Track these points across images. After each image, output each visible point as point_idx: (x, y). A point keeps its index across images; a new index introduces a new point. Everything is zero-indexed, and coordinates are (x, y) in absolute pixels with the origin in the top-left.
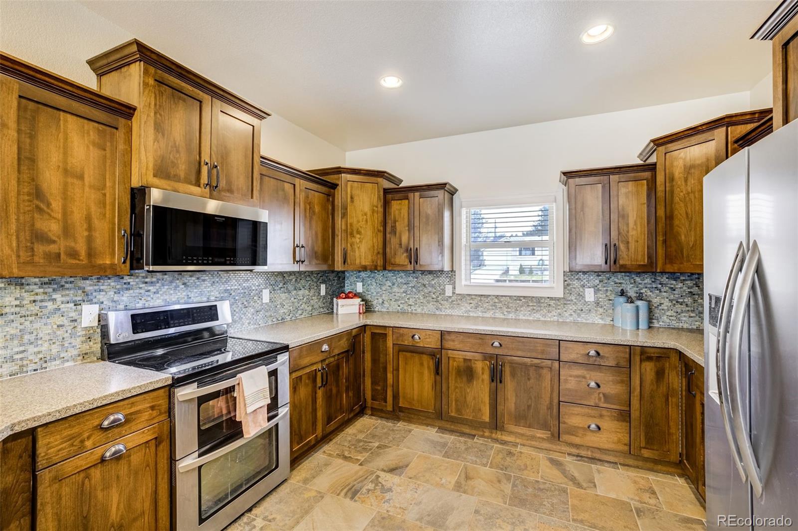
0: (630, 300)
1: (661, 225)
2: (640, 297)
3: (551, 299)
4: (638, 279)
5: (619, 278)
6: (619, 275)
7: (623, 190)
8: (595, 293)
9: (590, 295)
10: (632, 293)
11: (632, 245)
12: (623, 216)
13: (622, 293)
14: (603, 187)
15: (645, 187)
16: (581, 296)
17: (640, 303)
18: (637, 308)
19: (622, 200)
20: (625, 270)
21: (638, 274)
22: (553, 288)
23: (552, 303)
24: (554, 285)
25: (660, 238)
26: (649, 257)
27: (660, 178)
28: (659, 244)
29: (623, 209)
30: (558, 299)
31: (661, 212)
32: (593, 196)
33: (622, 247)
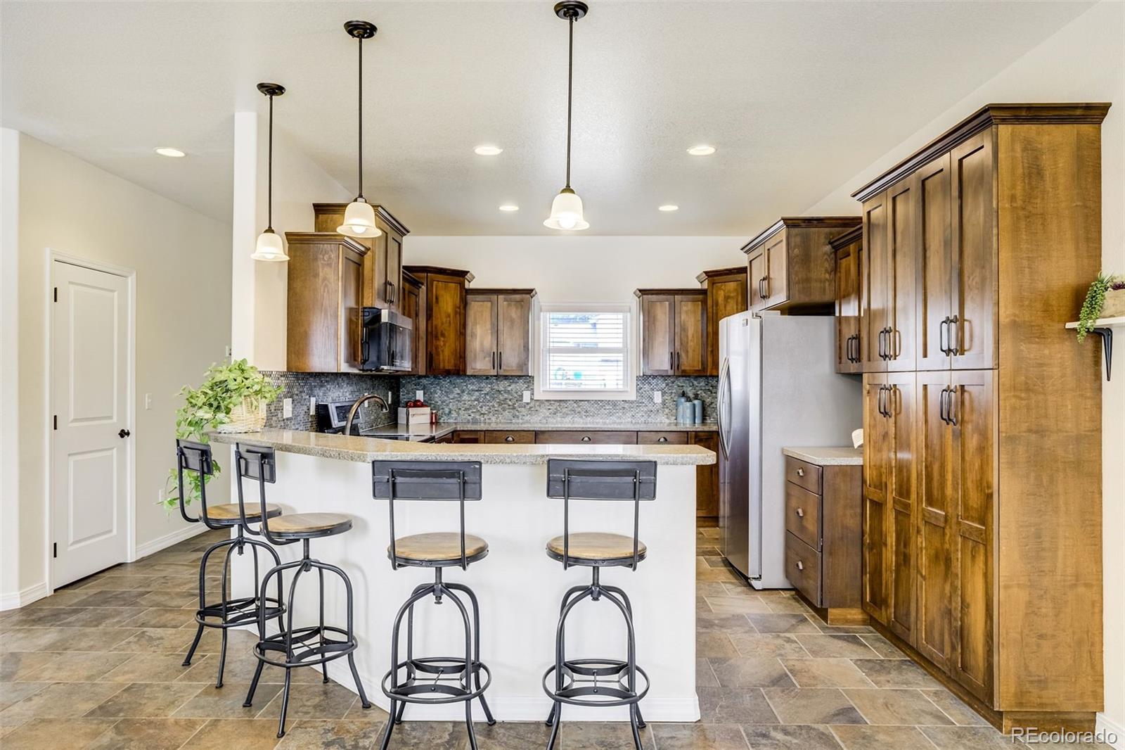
0: (689, 400)
1: (710, 339)
2: (696, 397)
3: (626, 402)
4: (695, 383)
5: (681, 382)
6: (682, 379)
7: (684, 308)
8: (663, 396)
9: (658, 397)
10: (691, 396)
11: (690, 354)
12: (684, 329)
13: (684, 394)
14: (670, 304)
15: (700, 307)
16: (651, 399)
17: (696, 402)
18: (694, 405)
19: (683, 317)
20: (685, 375)
21: (696, 377)
22: (627, 392)
23: (626, 405)
24: (628, 389)
25: (710, 349)
26: (702, 364)
27: (709, 302)
28: (709, 353)
29: (684, 325)
30: (632, 402)
31: (710, 329)
32: (662, 312)
33: (683, 355)
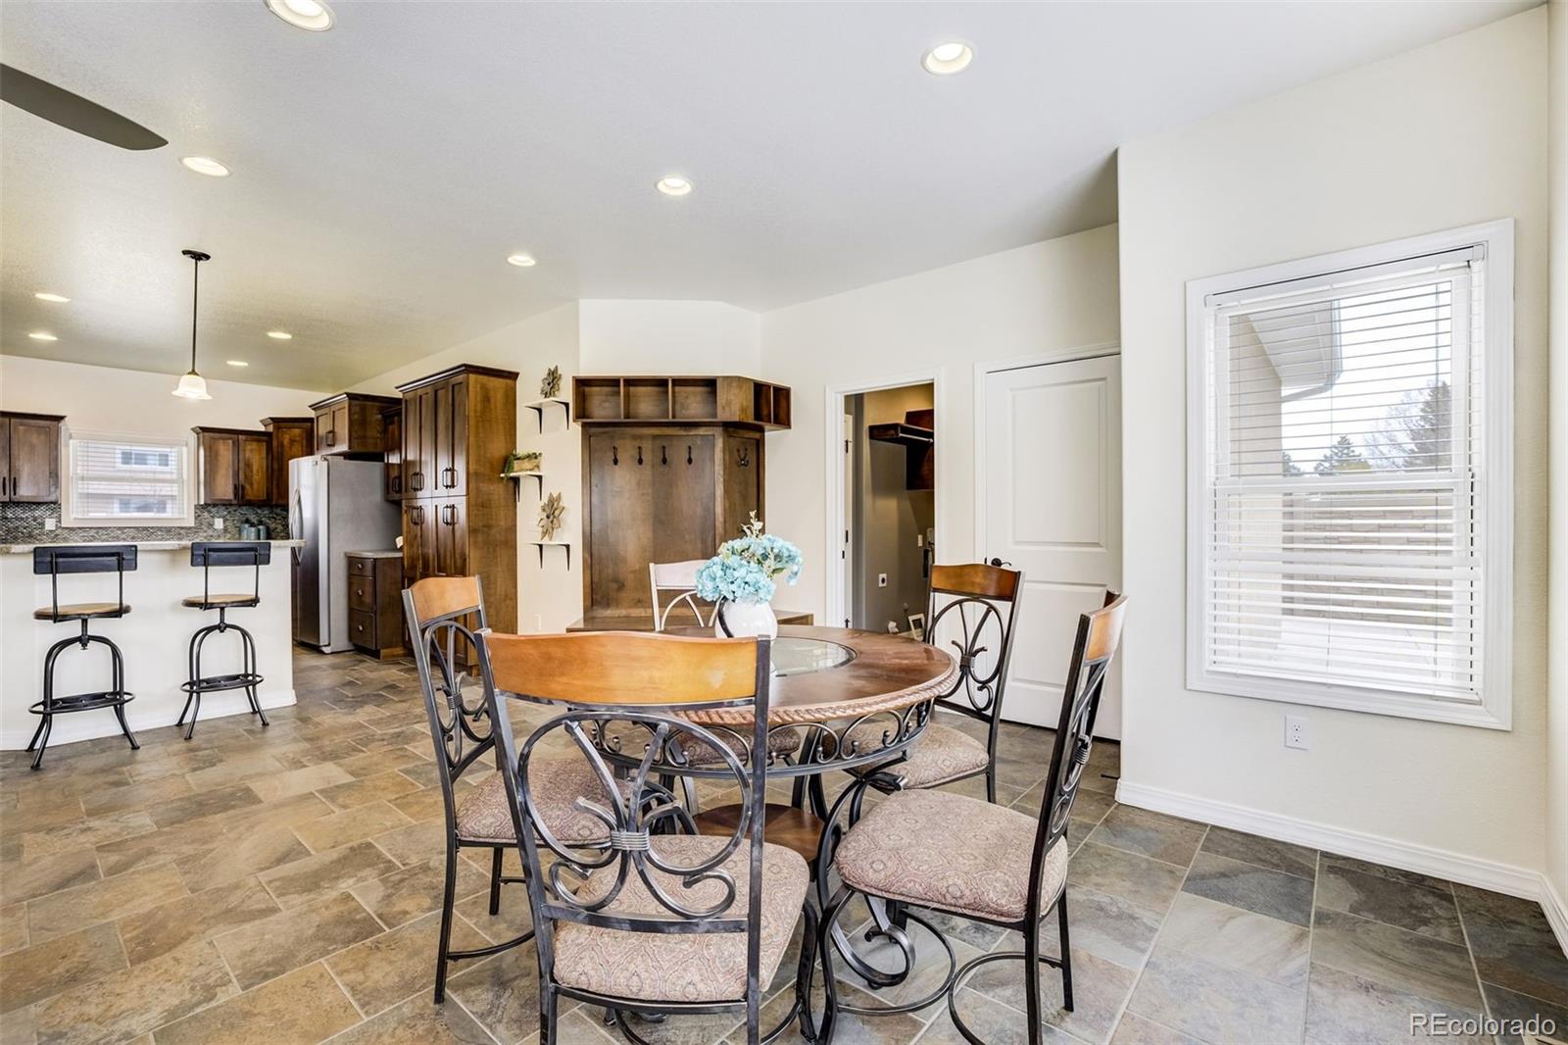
0: (252, 525)
1: (276, 474)
2: (261, 523)
3: (182, 528)
4: (259, 511)
5: (244, 510)
6: (244, 508)
7: (249, 447)
8: (224, 522)
9: (219, 524)
10: (254, 520)
11: (255, 486)
12: (248, 465)
13: (247, 521)
14: (233, 443)
15: (265, 447)
16: (211, 525)
17: (261, 527)
18: (259, 530)
19: (248, 454)
20: (250, 504)
21: (259, 507)
22: (183, 519)
23: (182, 532)
24: (185, 516)
25: (275, 483)
26: (268, 495)
27: (275, 443)
28: (274, 486)
29: (248, 459)
30: (190, 528)
31: (276, 466)
32: (225, 451)
33: (248, 487)
